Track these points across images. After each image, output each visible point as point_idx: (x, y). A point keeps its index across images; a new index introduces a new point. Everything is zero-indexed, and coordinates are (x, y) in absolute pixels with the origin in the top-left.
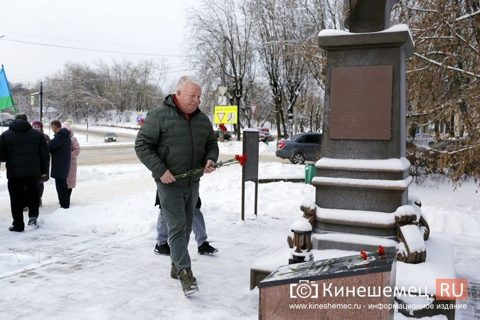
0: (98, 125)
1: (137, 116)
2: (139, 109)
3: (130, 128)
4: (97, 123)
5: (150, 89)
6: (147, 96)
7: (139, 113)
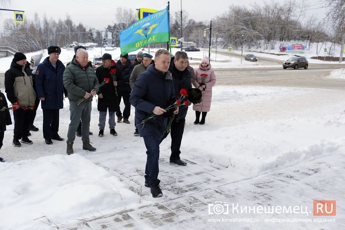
0: (250, 51)
1: (279, 45)
2: (281, 39)
3: (274, 54)
4: (250, 49)
5: (291, 24)
6: (289, 29)
7: (282, 42)
